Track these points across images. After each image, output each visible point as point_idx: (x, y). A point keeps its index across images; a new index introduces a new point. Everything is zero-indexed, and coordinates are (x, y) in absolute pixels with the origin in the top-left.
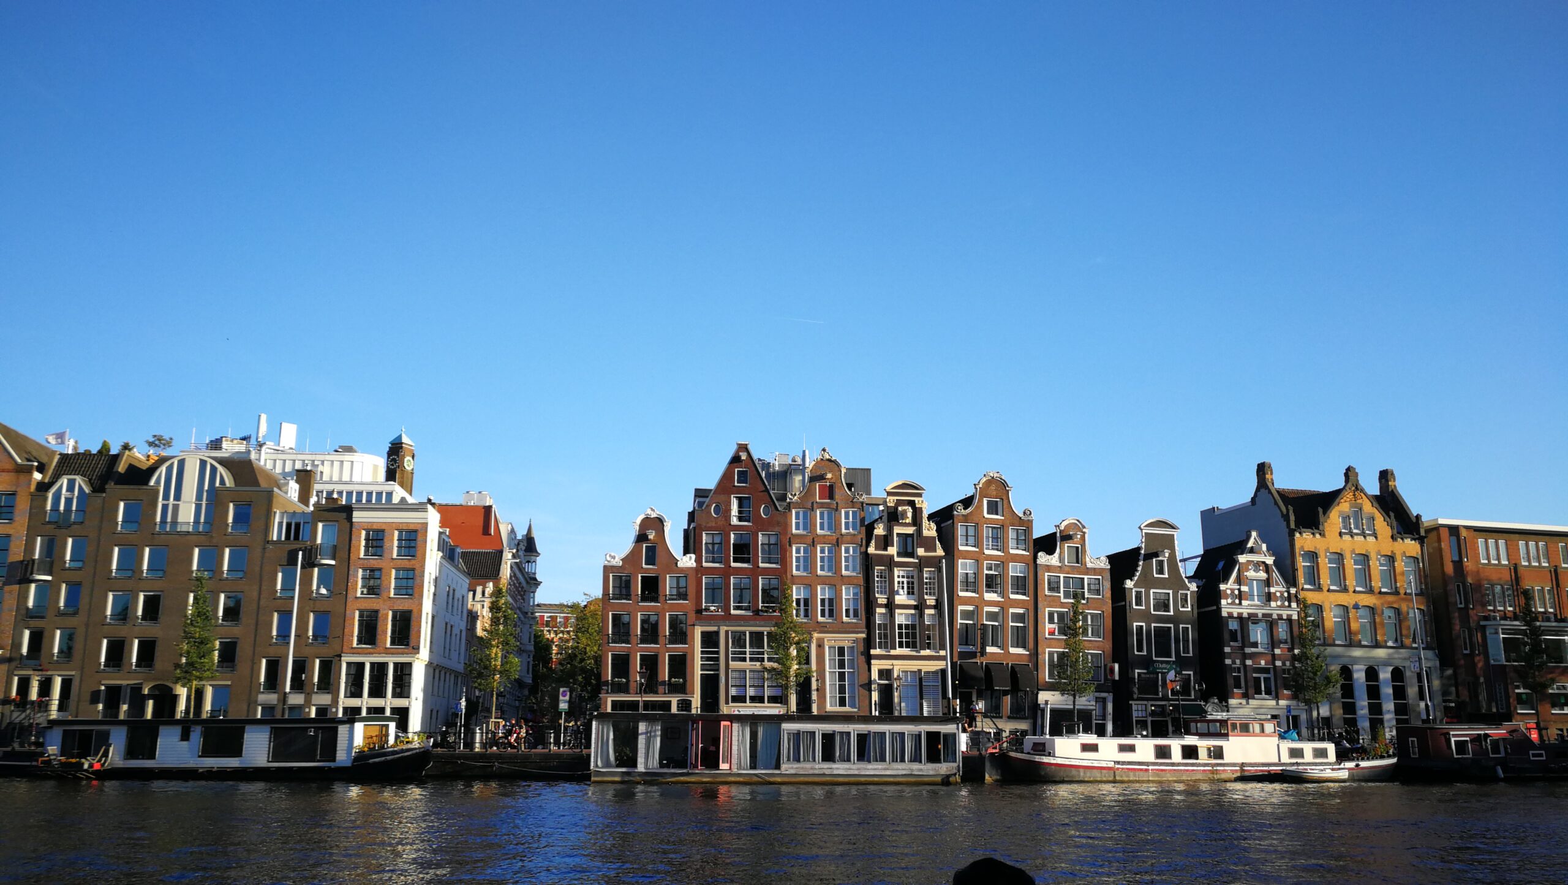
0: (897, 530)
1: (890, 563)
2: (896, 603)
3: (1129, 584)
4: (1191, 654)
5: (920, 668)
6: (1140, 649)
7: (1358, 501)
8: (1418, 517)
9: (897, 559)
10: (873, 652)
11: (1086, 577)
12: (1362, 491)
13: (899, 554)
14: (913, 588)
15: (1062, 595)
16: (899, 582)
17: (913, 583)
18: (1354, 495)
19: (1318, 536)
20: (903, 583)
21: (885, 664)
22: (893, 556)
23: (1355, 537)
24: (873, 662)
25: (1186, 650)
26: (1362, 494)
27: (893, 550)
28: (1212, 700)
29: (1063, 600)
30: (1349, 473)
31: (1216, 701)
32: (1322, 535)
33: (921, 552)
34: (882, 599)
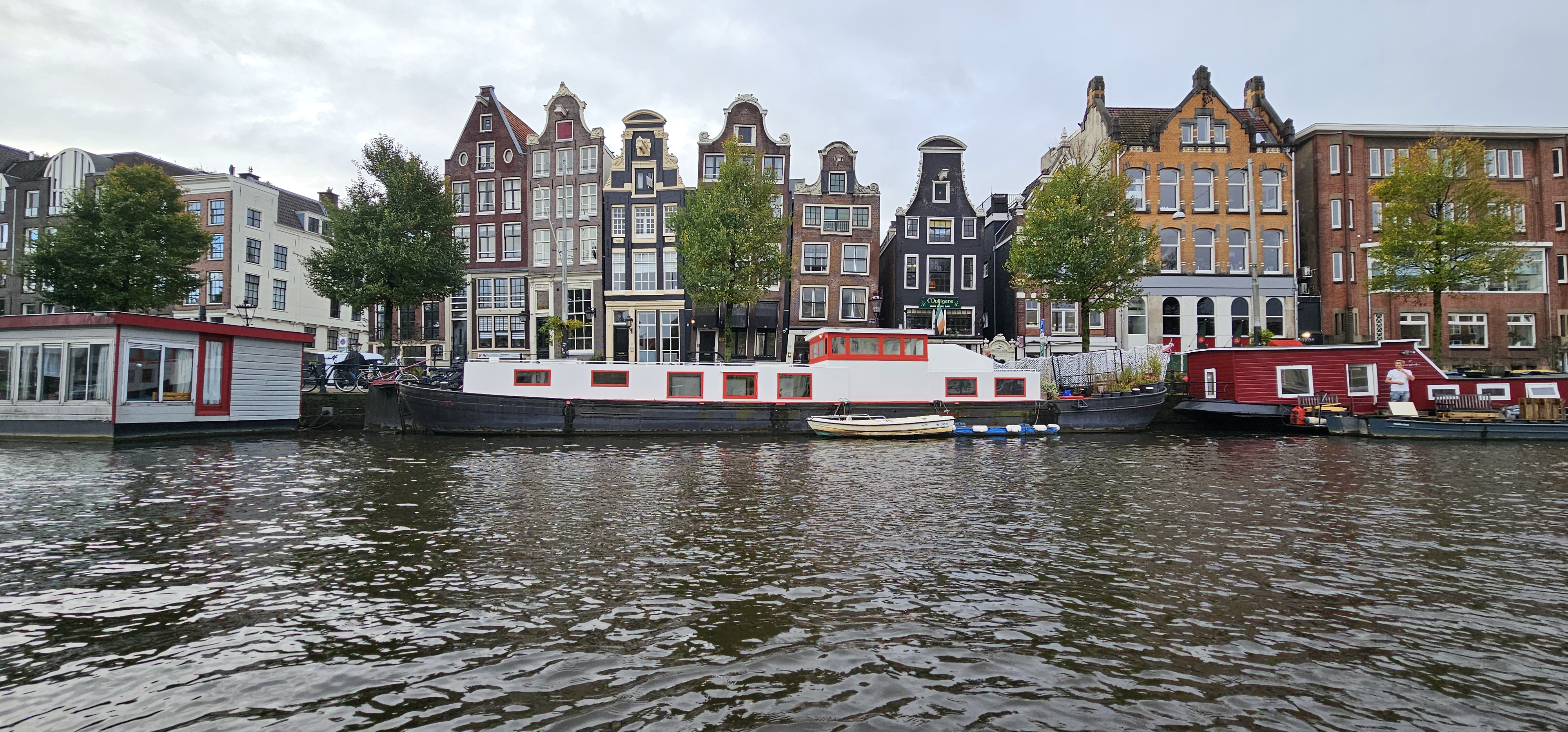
0: (636, 165)
1: (627, 200)
2: (634, 241)
4: (974, 288)
5: (658, 308)
6: (911, 282)
7: (1208, 106)
8: (1289, 122)
9: (634, 196)
10: (607, 293)
11: (851, 207)
12: (1216, 95)
13: (638, 191)
14: (653, 226)
15: (822, 227)
16: (638, 221)
17: (653, 221)
18: (1204, 99)
19: (1150, 149)
20: (642, 221)
21: (620, 305)
22: (630, 193)
23: (1200, 149)
24: (607, 303)
25: (967, 284)
26: (1214, 99)
27: (628, 187)
28: (997, 338)
29: (822, 233)
30: (1202, 76)
31: (1004, 338)
32: (1157, 148)
33: (659, 186)
34: (618, 237)
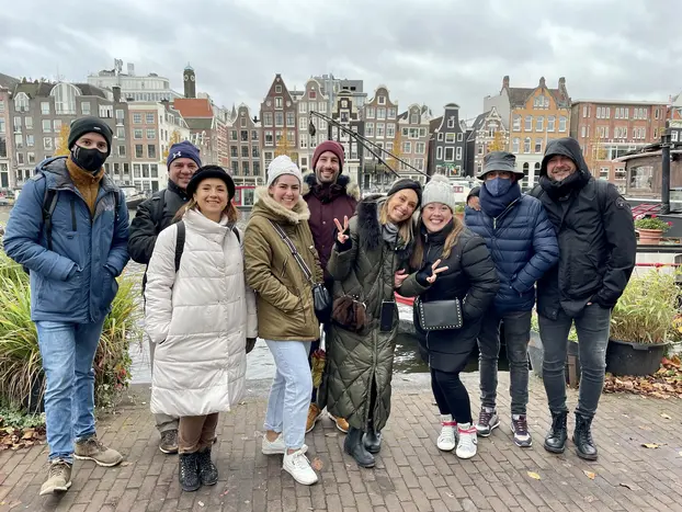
0: (341, 111)
1: (338, 124)
3: (436, 131)
4: (461, 159)
6: (439, 157)
7: (544, 92)
8: (571, 97)
11: (419, 128)
13: (342, 121)
16: (342, 132)
18: (542, 90)
19: (523, 108)
23: (540, 108)
25: (459, 157)
26: (546, 88)
27: (339, 119)
29: (409, 138)
30: (542, 80)
33: (350, 119)
